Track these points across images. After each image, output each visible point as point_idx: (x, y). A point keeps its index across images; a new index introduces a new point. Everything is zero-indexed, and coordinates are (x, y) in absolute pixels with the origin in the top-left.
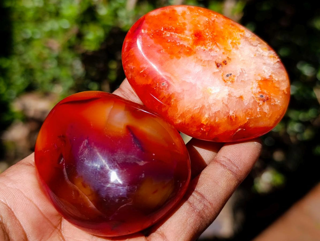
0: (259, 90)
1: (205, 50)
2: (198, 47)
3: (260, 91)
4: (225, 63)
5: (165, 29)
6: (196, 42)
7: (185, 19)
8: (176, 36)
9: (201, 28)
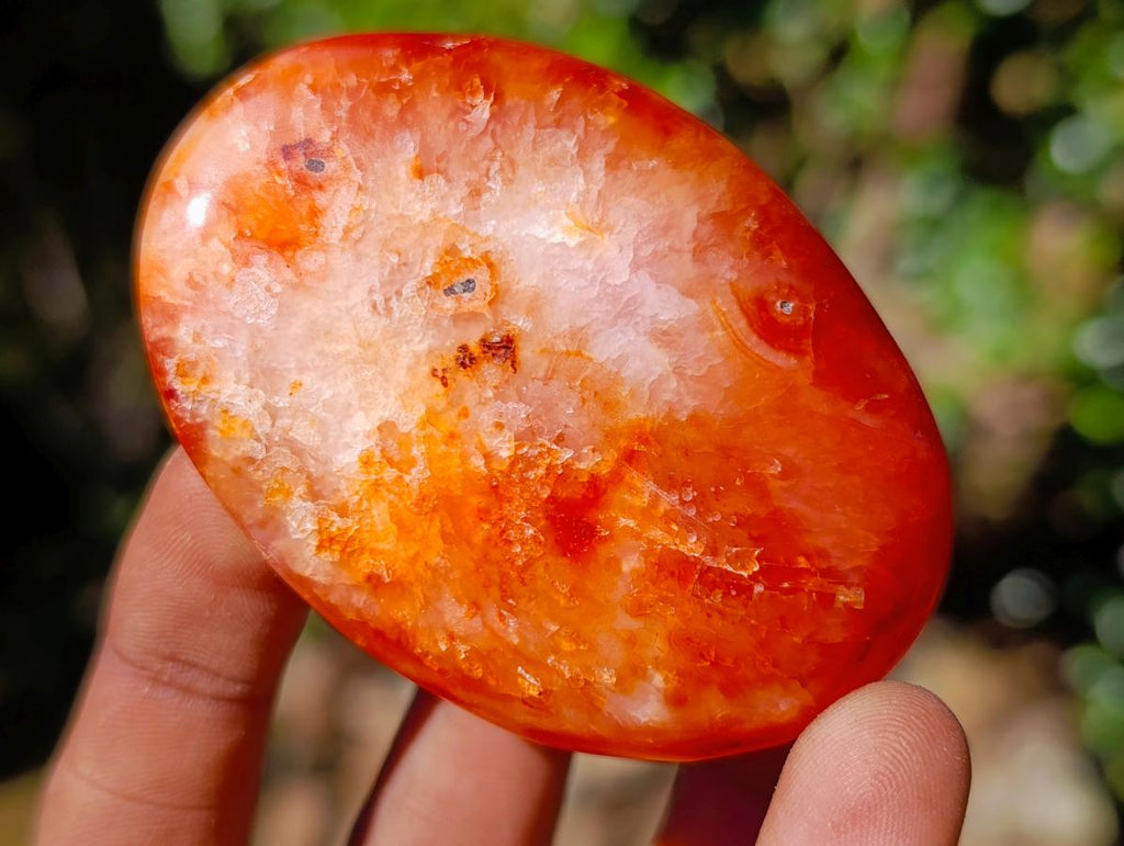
0: (321, 199)
1: (556, 443)
2: (590, 462)
3: (317, 194)
4: (466, 360)
5: (744, 588)
6: (596, 491)
7: (631, 641)
8: (692, 547)
9: (555, 573)
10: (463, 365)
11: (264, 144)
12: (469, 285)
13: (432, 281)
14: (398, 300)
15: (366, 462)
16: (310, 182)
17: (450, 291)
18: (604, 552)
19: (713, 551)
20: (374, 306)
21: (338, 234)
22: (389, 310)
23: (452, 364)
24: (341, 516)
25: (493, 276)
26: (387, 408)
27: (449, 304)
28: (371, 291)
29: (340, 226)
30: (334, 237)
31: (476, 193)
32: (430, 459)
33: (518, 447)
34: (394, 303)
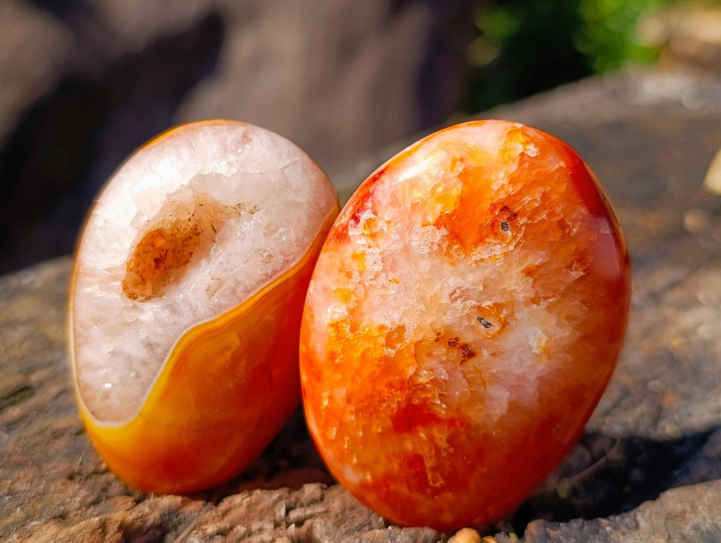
0: (490, 239)
1: (439, 395)
2: (440, 411)
3: (491, 235)
4: (453, 343)
5: (425, 486)
7: (377, 461)
10: (450, 343)
11: (502, 196)
12: (487, 325)
13: (480, 308)
14: (462, 301)
15: (382, 328)
16: (495, 229)
17: (480, 319)
18: (406, 435)
19: (433, 469)
20: (452, 294)
21: (478, 257)
22: (455, 300)
23: (448, 340)
24: (350, 330)
25: (499, 333)
26: (410, 323)
27: (474, 321)
28: (459, 288)
29: (483, 257)
30: (476, 256)
31: (535, 301)
32: (399, 352)
33: (427, 383)
34: (459, 301)
